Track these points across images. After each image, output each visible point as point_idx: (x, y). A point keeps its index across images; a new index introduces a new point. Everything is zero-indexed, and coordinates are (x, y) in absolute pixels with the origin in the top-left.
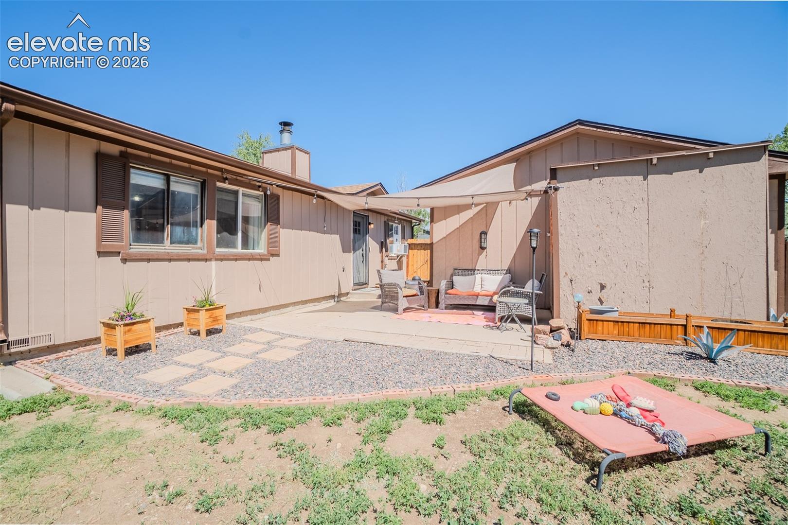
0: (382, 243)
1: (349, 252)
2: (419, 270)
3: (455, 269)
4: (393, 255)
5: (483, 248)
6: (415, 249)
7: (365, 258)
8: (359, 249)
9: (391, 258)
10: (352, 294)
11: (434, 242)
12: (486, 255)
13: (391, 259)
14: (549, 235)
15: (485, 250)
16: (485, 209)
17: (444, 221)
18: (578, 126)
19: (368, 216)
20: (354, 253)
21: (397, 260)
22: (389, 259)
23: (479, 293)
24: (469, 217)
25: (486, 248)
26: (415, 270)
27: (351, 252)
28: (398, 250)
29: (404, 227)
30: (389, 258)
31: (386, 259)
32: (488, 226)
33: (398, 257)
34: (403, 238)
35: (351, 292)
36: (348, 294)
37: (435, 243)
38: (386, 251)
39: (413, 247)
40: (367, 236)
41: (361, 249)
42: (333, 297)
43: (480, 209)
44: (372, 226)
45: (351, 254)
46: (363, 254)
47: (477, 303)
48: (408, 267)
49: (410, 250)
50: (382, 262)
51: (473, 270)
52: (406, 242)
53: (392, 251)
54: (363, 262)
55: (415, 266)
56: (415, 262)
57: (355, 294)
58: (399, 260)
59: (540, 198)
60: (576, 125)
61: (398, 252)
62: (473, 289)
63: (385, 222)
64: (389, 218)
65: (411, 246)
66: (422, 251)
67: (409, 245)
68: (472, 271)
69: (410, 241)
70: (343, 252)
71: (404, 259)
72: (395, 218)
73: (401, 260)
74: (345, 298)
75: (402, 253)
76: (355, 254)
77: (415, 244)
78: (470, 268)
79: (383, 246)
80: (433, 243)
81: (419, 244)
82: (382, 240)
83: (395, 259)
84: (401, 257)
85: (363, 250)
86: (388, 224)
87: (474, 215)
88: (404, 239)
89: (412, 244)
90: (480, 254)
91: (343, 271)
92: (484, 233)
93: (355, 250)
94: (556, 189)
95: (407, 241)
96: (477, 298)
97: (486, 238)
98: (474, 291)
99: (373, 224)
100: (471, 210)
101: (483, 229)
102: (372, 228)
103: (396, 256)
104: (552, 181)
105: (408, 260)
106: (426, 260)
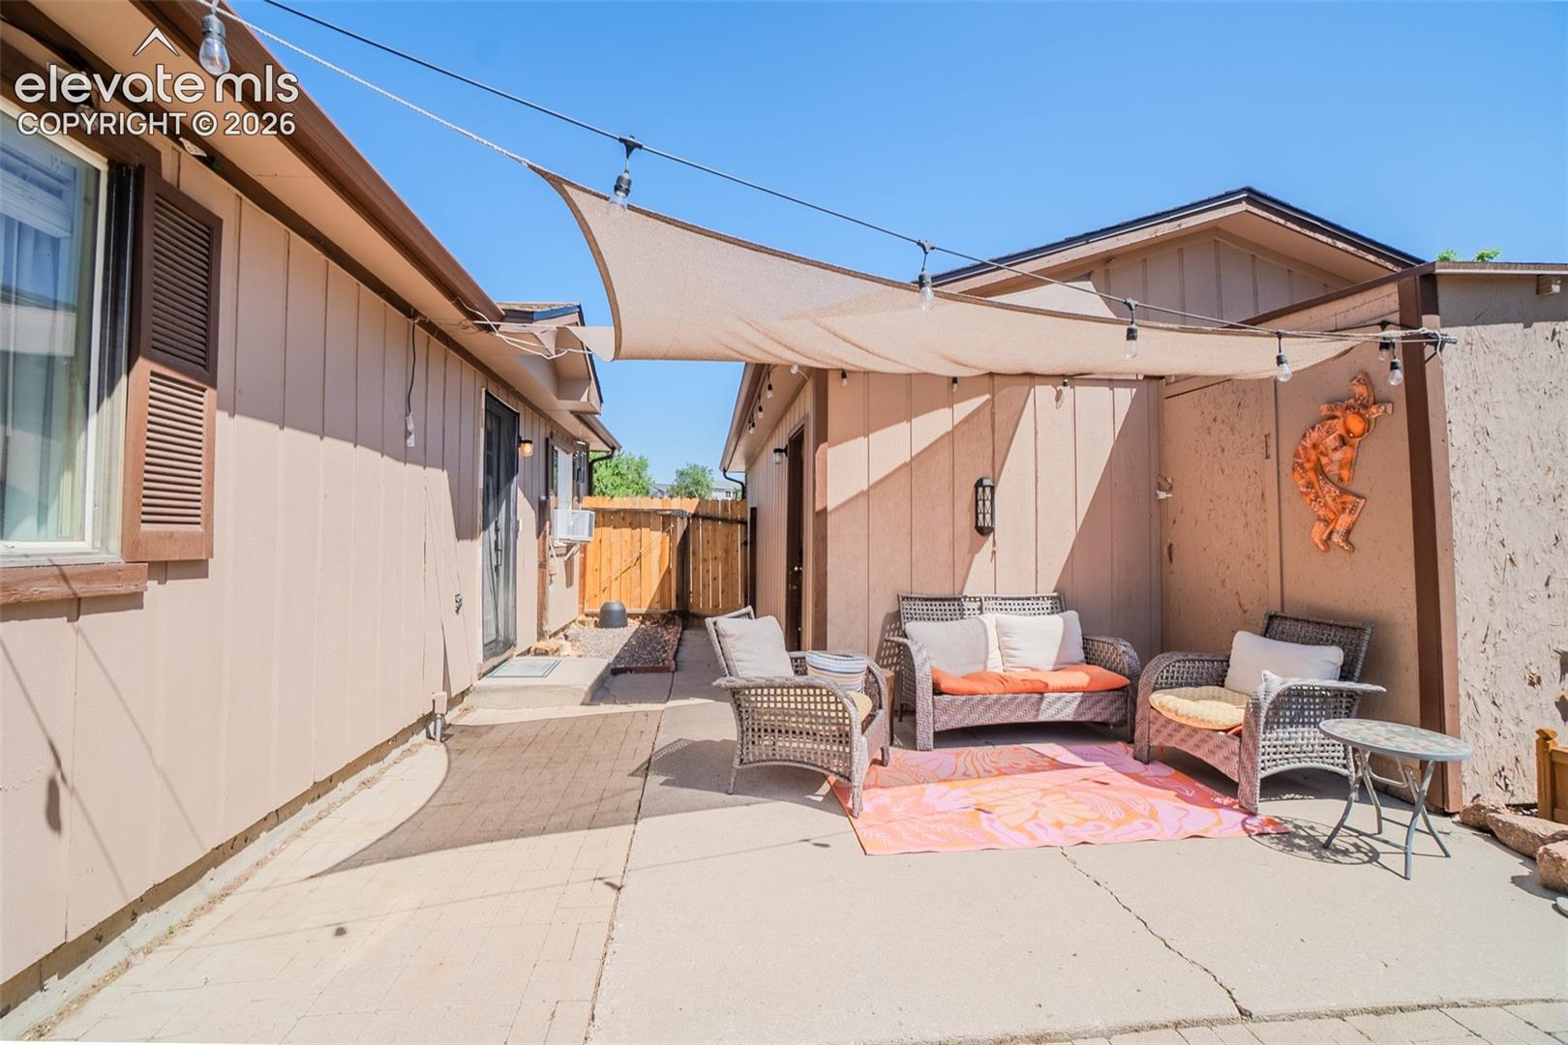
0: (541, 505)
1: (473, 534)
2: (615, 585)
3: (903, 598)
5: (983, 531)
6: (604, 526)
7: (505, 558)
9: (557, 552)
11: (829, 509)
12: (994, 553)
13: (558, 556)
14: (1162, 495)
15: (991, 537)
16: (988, 408)
17: (862, 441)
18: (1244, 206)
19: (517, 414)
21: (566, 558)
23: (1047, 685)
24: (944, 431)
25: (991, 530)
26: (606, 585)
27: (476, 535)
28: (571, 531)
32: (996, 462)
34: (575, 491)
35: (477, 683)
36: (470, 692)
37: (831, 512)
39: (599, 518)
40: (514, 482)
41: (493, 527)
43: (975, 407)
44: (525, 449)
45: (479, 543)
47: (1043, 717)
48: (583, 575)
50: (542, 566)
51: (954, 599)
54: (496, 569)
55: (605, 575)
56: (604, 560)
57: (485, 690)
58: (569, 558)
59: (1134, 390)
60: (1239, 201)
61: (573, 534)
62: (985, 662)
63: (547, 441)
65: (598, 515)
67: (596, 512)
68: (951, 604)
70: (456, 537)
73: (573, 557)
74: (456, 712)
75: (583, 535)
77: (604, 511)
78: (947, 592)
79: (546, 515)
80: (826, 509)
82: (541, 498)
83: (561, 556)
85: (497, 530)
86: (553, 448)
87: (955, 428)
88: (579, 496)
90: (974, 550)
91: (458, 609)
92: (983, 490)
95: (582, 501)
96: (1042, 699)
97: (992, 501)
98: (988, 670)
99: (530, 442)
100: (947, 411)
101: (983, 470)
102: (527, 455)
103: (561, 544)
104: (1425, 318)
105: (585, 558)
106: (636, 555)
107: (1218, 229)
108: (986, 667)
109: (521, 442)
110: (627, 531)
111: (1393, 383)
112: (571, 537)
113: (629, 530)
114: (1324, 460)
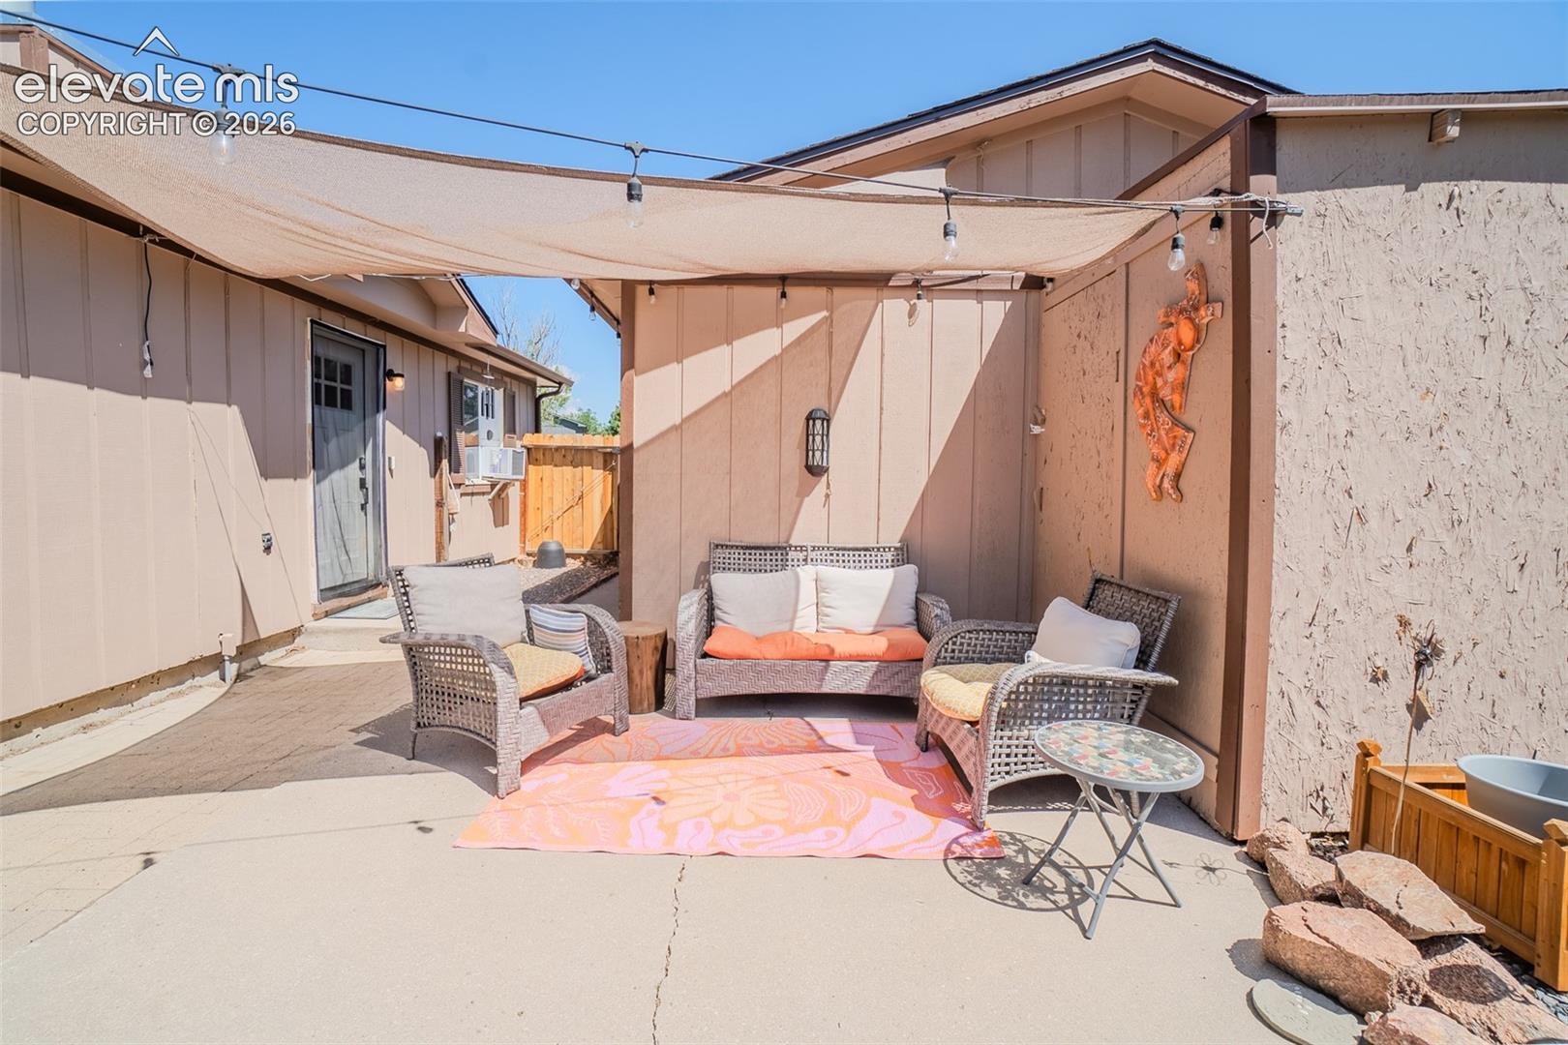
0: (438, 442)
1: (297, 474)
2: (557, 525)
3: (717, 546)
4: (477, 481)
5: (815, 471)
6: (545, 464)
7: (373, 497)
8: (343, 465)
9: (469, 490)
10: (312, 632)
11: (635, 446)
12: (827, 496)
13: (472, 494)
14: (1037, 430)
15: (824, 478)
16: (825, 327)
17: (675, 367)
18: (1150, 64)
19: (384, 347)
20: (318, 480)
21: (490, 497)
22: (462, 495)
23: (832, 651)
24: (772, 355)
25: (827, 469)
26: (547, 523)
27: (304, 476)
28: (494, 469)
29: (514, 397)
30: (462, 490)
31: (454, 498)
32: (834, 390)
33: (493, 486)
34: (510, 428)
35: (311, 624)
36: (294, 634)
37: (639, 448)
38: (455, 468)
39: (540, 456)
40: (380, 417)
41: (357, 464)
42: (216, 662)
43: (809, 326)
44: (399, 382)
45: (308, 483)
46: (363, 483)
47: (826, 689)
48: (524, 513)
49: (530, 466)
50: (440, 504)
51: (779, 548)
52: (519, 443)
53: (473, 469)
54: (363, 507)
55: (546, 513)
56: (546, 499)
57: (326, 632)
58: (499, 495)
59: (1009, 303)
60: (1144, 58)
61: (494, 471)
62: (792, 620)
63: (449, 374)
64: (466, 365)
65: (534, 454)
66: (565, 468)
67: (529, 450)
68: (773, 554)
69: (530, 439)
70: (266, 474)
71: (514, 494)
72: (483, 365)
73: (503, 496)
74: (280, 652)
75: (506, 473)
76: (326, 484)
77: (545, 449)
78: (770, 541)
79: (443, 452)
80: (631, 446)
81: (558, 449)
82: (439, 434)
83: (483, 494)
84: (505, 487)
85: (362, 467)
86: (462, 382)
87: (785, 351)
88: (514, 433)
89: (537, 448)
90: (804, 492)
91: (268, 549)
92: (817, 420)
93: (321, 467)
94: (1274, 218)
95: (521, 438)
96: (826, 668)
97: (827, 436)
98: (795, 630)
99: (402, 376)
100: (775, 332)
101: (817, 401)
102: (398, 389)
103: (485, 482)
104: (1253, 179)
105: (525, 496)
106: (578, 494)
107: (1129, 99)
108: (792, 625)
109: (390, 374)
110: (568, 470)
111: (1173, 268)
112: (492, 475)
113: (571, 468)
114: (1160, 382)
